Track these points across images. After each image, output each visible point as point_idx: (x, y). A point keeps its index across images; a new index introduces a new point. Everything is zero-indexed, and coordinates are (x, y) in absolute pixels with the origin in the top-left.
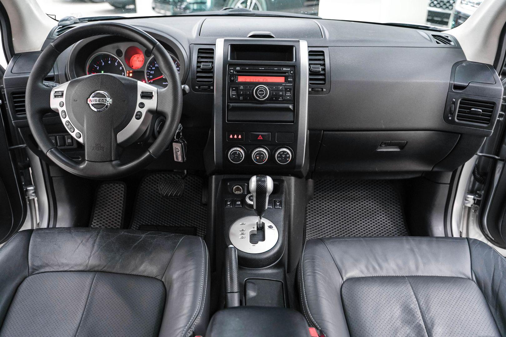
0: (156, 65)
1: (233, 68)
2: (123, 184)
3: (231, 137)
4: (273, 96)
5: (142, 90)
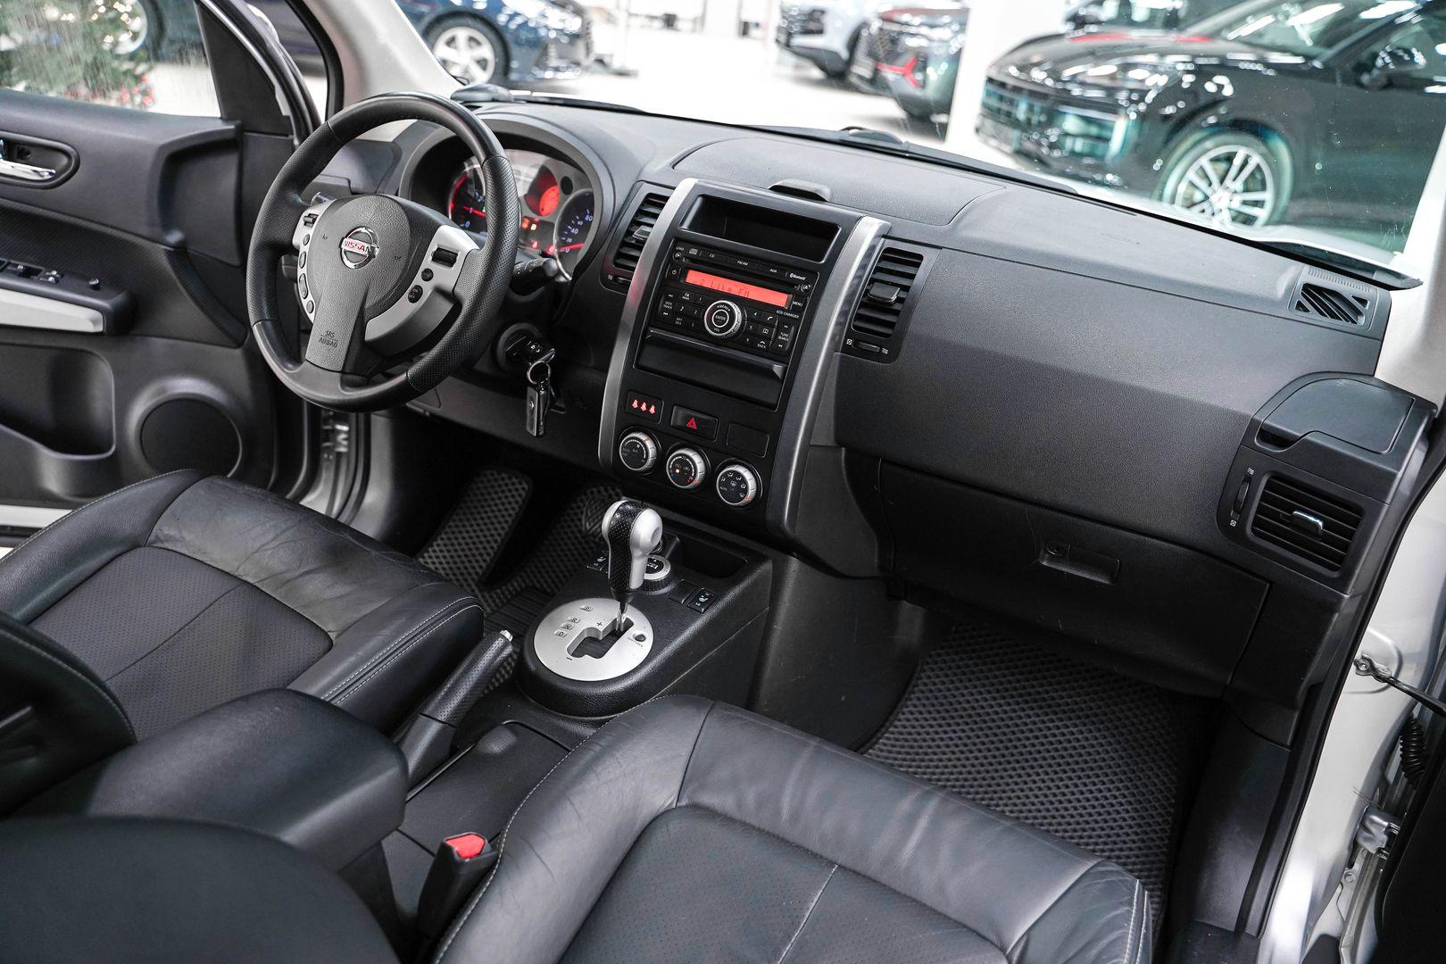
0: (587, 218)
1: (682, 249)
2: (527, 483)
3: (635, 404)
4: (748, 333)
5: (438, 245)
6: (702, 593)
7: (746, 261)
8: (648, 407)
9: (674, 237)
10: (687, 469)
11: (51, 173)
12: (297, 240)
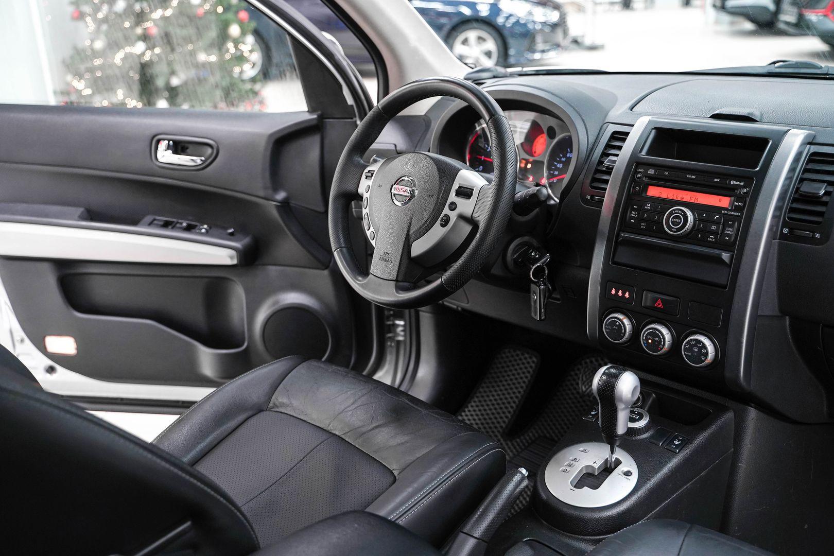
0: (568, 155)
1: (642, 171)
2: (536, 357)
3: (613, 292)
4: (699, 230)
5: (459, 184)
6: (676, 437)
7: (693, 175)
8: (624, 293)
9: (635, 162)
10: (657, 339)
11: (201, 160)
12: (362, 190)
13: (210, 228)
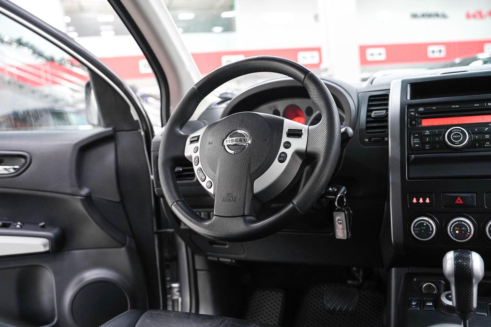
1: (414, 110)
3: (415, 201)
4: (475, 141)
5: (289, 128)
7: (457, 105)
8: (424, 200)
10: (464, 228)
11: (14, 169)
12: (187, 154)
13: (23, 224)
